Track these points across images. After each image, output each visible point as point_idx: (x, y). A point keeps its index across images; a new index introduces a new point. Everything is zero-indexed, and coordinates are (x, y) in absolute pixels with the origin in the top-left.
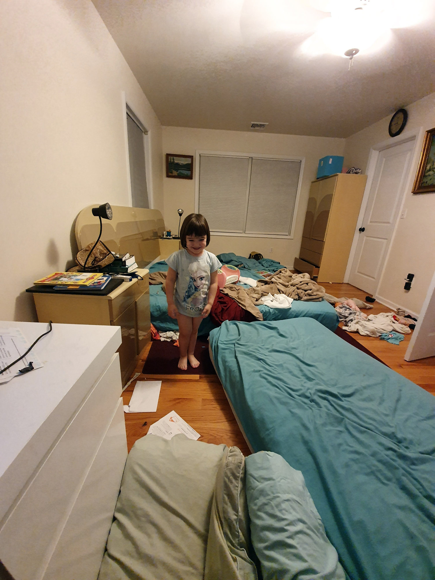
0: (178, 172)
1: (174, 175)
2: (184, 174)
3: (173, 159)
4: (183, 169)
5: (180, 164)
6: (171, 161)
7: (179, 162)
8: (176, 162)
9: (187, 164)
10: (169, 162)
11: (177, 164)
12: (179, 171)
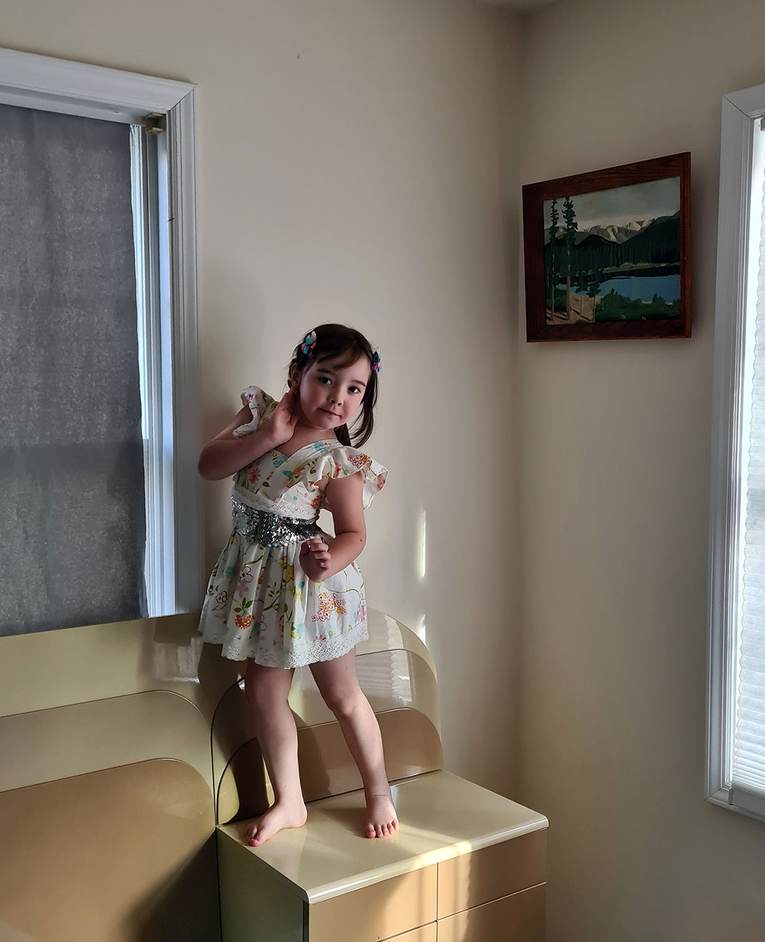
0: (598, 298)
1: (573, 318)
2: (636, 305)
3: (570, 215)
4: (627, 266)
5: (613, 238)
6: (554, 229)
9: (654, 221)
10: (547, 241)
11: (595, 240)
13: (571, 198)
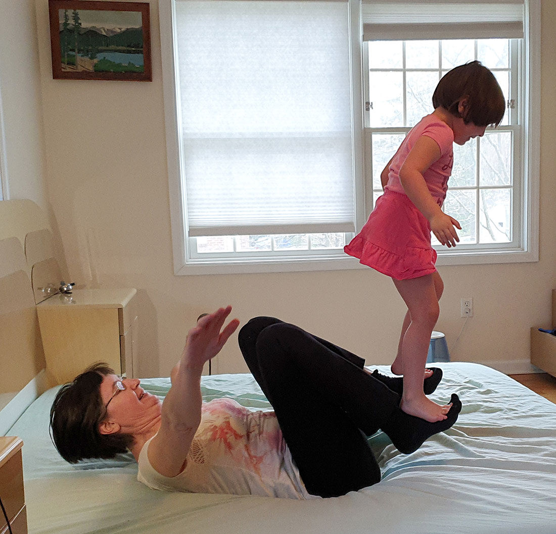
0: (95, 61)
1: (80, 69)
2: (119, 65)
3: (76, 18)
4: (112, 47)
5: (105, 34)
6: (66, 24)
7: (98, 25)
8: (85, 25)
9: (127, 29)
10: (61, 28)
11: (92, 34)
12: (100, 56)
13: (77, 11)
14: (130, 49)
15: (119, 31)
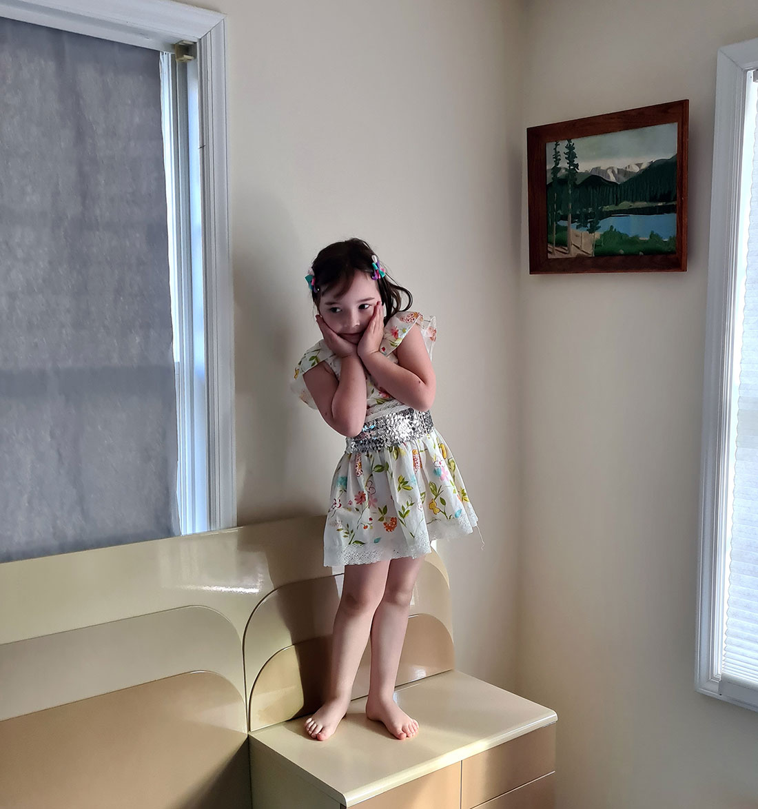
0: (597, 235)
1: (574, 252)
2: (634, 241)
3: (571, 156)
4: (625, 205)
5: (613, 179)
6: (556, 170)
9: (651, 164)
10: (549, 179)
11: (595, 181)
13: (573, 141)
14: (654, 204)
15: (637, 170)
